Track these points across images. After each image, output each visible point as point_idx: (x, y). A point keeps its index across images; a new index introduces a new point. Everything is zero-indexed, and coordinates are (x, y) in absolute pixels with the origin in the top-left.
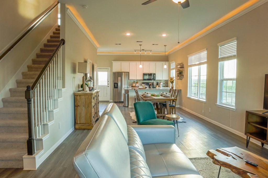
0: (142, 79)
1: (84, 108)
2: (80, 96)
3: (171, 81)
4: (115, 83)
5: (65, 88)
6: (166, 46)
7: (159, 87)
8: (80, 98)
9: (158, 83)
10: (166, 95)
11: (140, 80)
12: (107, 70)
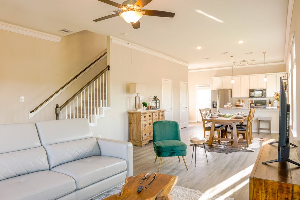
0: (248, 96)
1: (135, 126)
2: (132, 114)
3: (276, 98)
4: (214, 102)
5: (110, 106)
6: (266, 52)
7: (272, 105)
8: (133, 116)
9: (271, 101)
10: (238, 115)
11: (247, 98)
12: (208, 87)
